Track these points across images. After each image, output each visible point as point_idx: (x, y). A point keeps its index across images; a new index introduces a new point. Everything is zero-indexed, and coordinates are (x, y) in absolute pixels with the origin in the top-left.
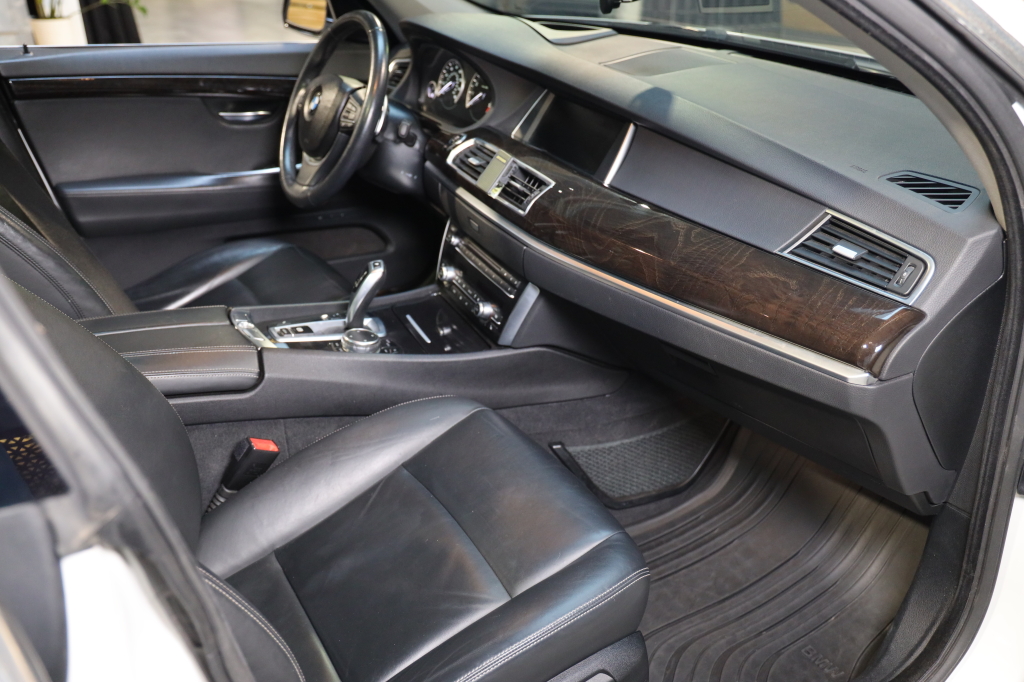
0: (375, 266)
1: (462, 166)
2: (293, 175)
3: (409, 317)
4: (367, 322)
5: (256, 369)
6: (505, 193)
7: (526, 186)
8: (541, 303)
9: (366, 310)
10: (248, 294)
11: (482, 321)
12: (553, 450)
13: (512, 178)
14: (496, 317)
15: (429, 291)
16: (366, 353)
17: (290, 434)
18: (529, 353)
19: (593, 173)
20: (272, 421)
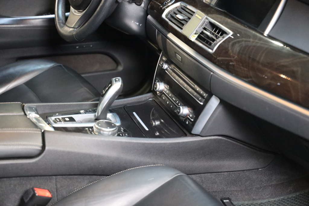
0: (116, 81)
1: (172, 19)
2: (64, 21)
3: (134, 113)
4: (109, 116)
5: (40, 144)
6: (199, 38)
7: (213, 34)
8: (221, 108)
9: (109, 108)
10: (31, 95)
11: (181, 118)
12: (223, 203)
13: (205, 29)
14: (191, 116)
15: (147, 97)
16: (109, 136)
17: (59, 186)
18: (211, 140)
19: (257, 27)
20: (48, 177)
